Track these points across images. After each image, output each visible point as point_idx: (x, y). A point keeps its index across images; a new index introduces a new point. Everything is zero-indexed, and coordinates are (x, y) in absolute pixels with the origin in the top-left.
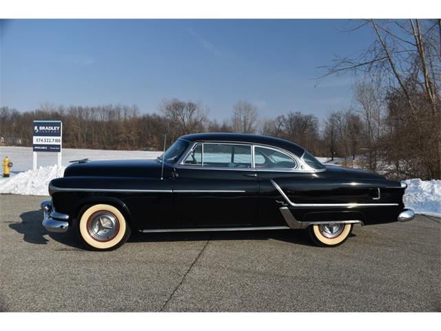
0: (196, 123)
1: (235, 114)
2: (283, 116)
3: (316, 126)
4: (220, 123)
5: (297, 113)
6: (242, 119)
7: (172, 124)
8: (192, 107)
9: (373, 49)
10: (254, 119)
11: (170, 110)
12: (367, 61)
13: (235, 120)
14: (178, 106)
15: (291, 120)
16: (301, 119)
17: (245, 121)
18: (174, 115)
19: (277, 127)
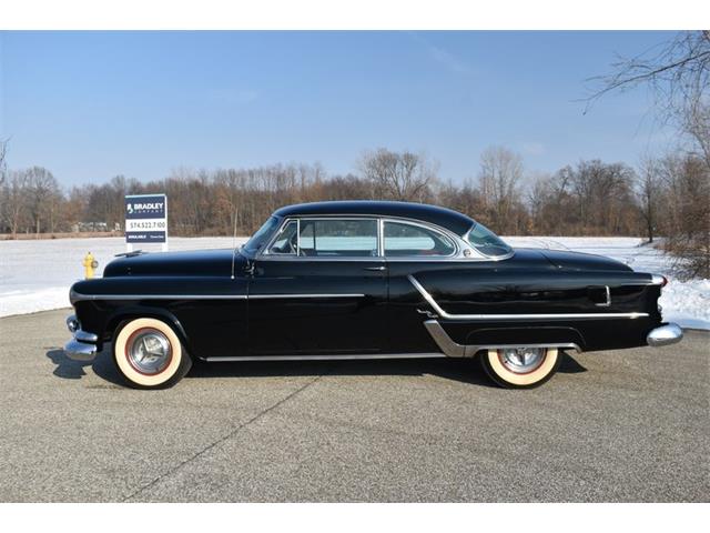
0: (418, 187)
1: (484, 168)
2: (569, 169)
4: (459, 185)
5: (594, 162)
6: (497, 176)
7: (379, 190)
8: (410, 161)
10: (516, 176)
11: (374, 167)
13: (484, 179)
14: (387, 161)
15: (584, 174)
16: (602, 171)
17: (501, 180)
18: (381, 176)
19: (560, 187)
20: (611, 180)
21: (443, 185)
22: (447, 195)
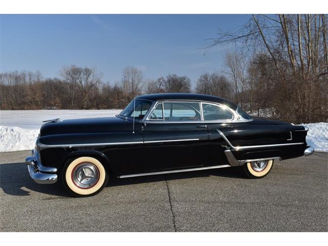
0: (92, 85)
1: (125, 77)
2: (163, 78)
3: (189, 85)
4: (112, 85)
5: (173, 75)
6: (130, 81)
7: (72, 87)
8: (88, 72)
9: (248, 24)
10: (139, 81)
11: (69, 74)
12: (244, 35)
13: (125, 82)
14: (76, 72)
16: (177, 80)
17: (133, 83)
18: (73, 79)
19: (158, 87)
20: (181, 84)
21: (104, 84)
22: (106, 89)
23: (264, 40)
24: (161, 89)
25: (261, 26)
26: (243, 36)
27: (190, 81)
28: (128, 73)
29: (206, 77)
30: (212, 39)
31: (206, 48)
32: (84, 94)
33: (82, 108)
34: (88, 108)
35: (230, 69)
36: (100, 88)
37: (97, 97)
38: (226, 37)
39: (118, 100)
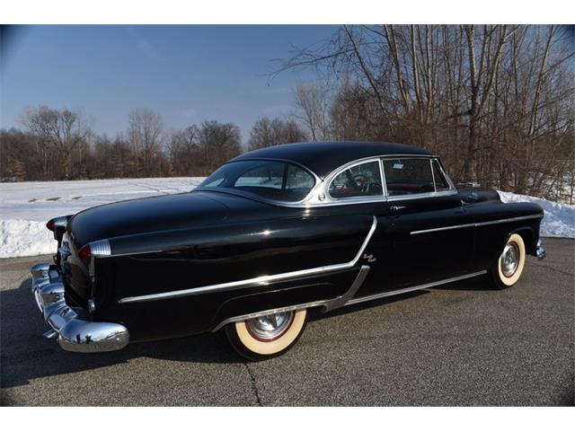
0: (77, 140)
1: (132, 125)
2: (195, 126)
3: (238, 138)
4: (112, 138)
5: (212, 122)
6: (142, 131)
7: (42, 142)
8: (69, 117)
10: (158, 131)
11: (37, 122)
12: (330, 54)
13: (132, 133)
14: (47, 117)
15: (206, 131)
16: (218, 129)
17: (146, 134)
18: (44, 129)
19: (189, 140)
20: (225, 135)
21: (98, 137)
22: (103, 146)
23: (362, 63)
24: (194, 145)
25: (356, 40)
26: (329, 57)
27: (238, 131)
28: (138, 118)
29: (264, 124)
30: (279, 60)
31: (270, 75)
32: (64, 154)
33: (62, 178)
34: (72, 178)
35: (304, 111)
36: (92, 143)
37: (87, 159)
38: (301, 57)
39: (123, 162)
